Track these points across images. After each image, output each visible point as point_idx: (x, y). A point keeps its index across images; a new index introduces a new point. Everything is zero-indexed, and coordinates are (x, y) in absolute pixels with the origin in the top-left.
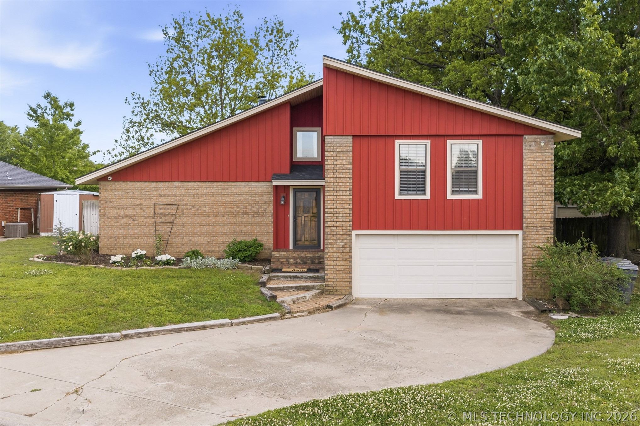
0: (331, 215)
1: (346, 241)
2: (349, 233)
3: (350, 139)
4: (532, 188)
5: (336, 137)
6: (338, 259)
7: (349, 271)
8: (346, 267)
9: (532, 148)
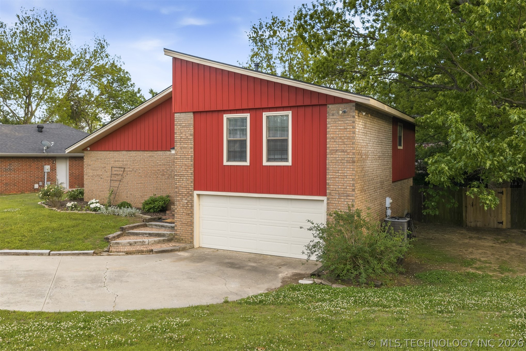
1: (188, 199)
3: (191, 115)
5: (181, 114)
7: (191, 224)
9: (335, 117)
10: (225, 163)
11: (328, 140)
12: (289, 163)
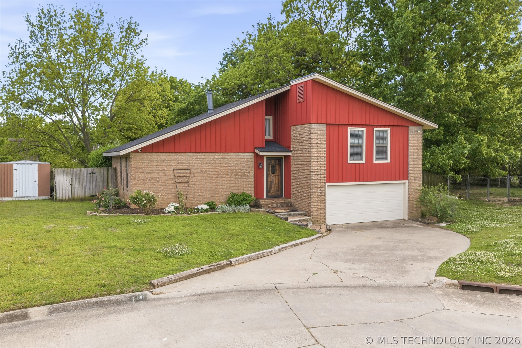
0: (315, 174)
1: (322, 190)
2: (324, 185)
3: (325, 126)
4: (413, 156)
5: (317, 125)
6: (318, 201)
7: (324, 209)
8: (323, 206)
9: (413, 134)
10: (349, 162)
11: (410, 147)
12: (389, 161)
